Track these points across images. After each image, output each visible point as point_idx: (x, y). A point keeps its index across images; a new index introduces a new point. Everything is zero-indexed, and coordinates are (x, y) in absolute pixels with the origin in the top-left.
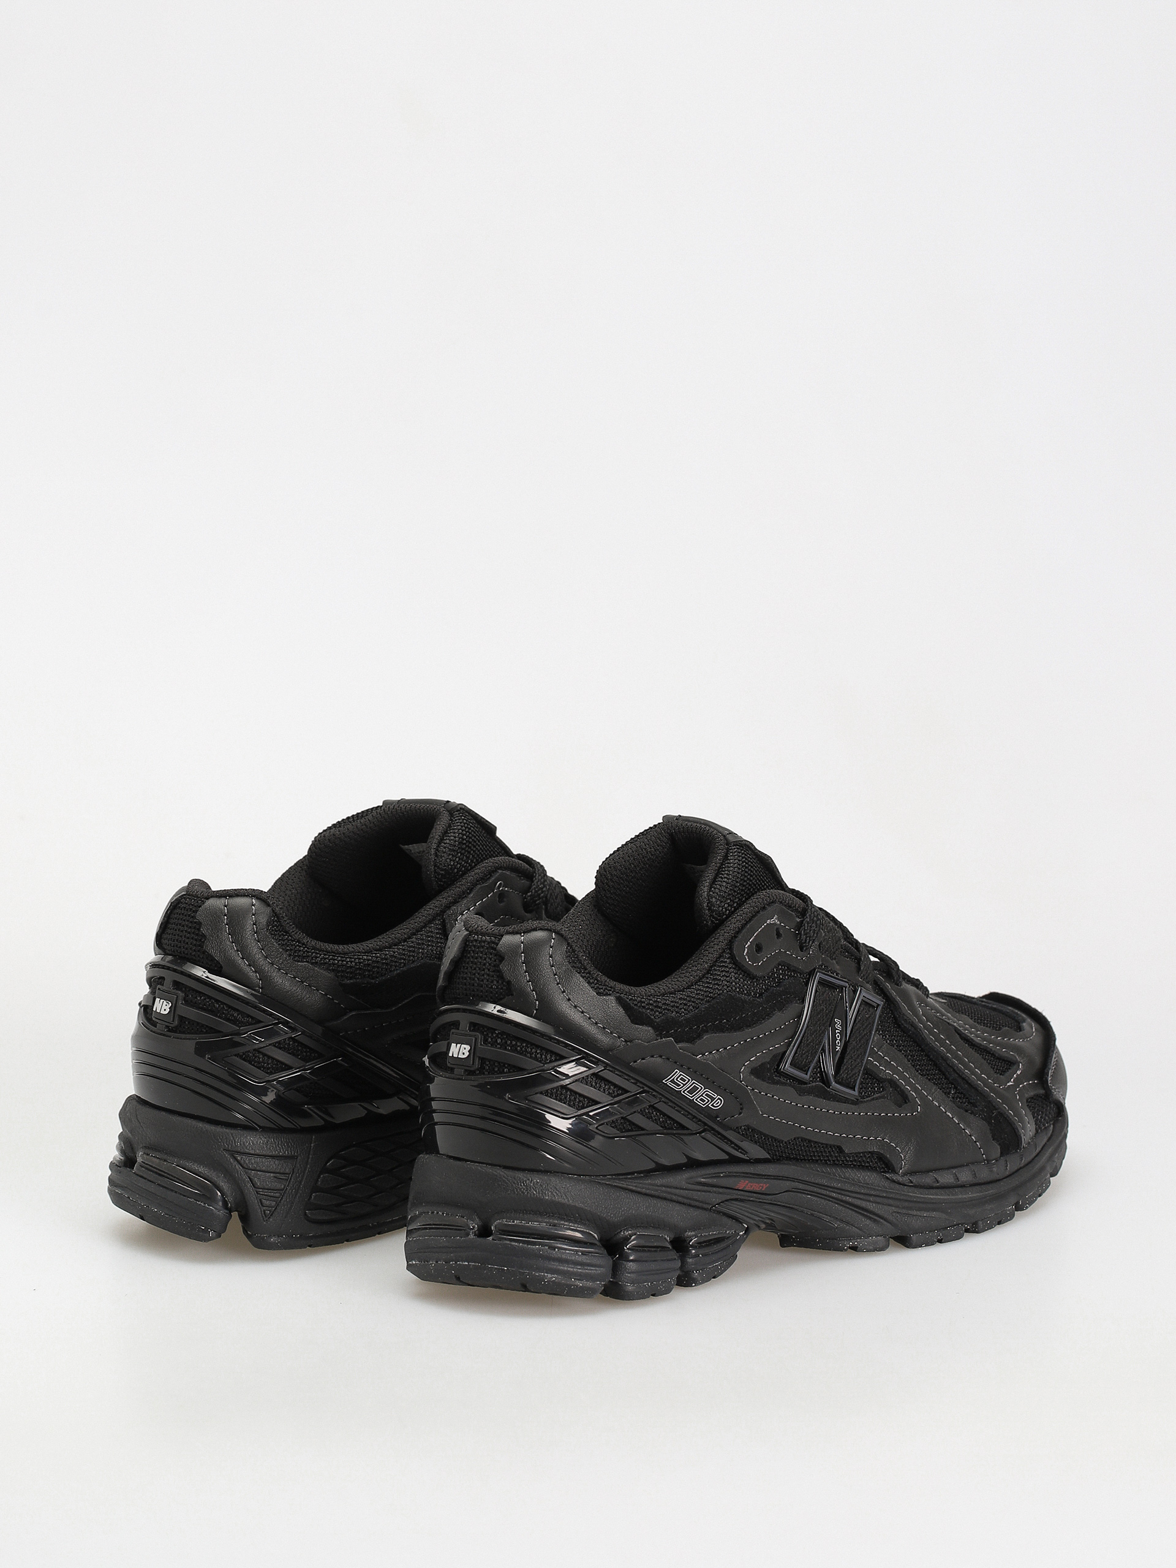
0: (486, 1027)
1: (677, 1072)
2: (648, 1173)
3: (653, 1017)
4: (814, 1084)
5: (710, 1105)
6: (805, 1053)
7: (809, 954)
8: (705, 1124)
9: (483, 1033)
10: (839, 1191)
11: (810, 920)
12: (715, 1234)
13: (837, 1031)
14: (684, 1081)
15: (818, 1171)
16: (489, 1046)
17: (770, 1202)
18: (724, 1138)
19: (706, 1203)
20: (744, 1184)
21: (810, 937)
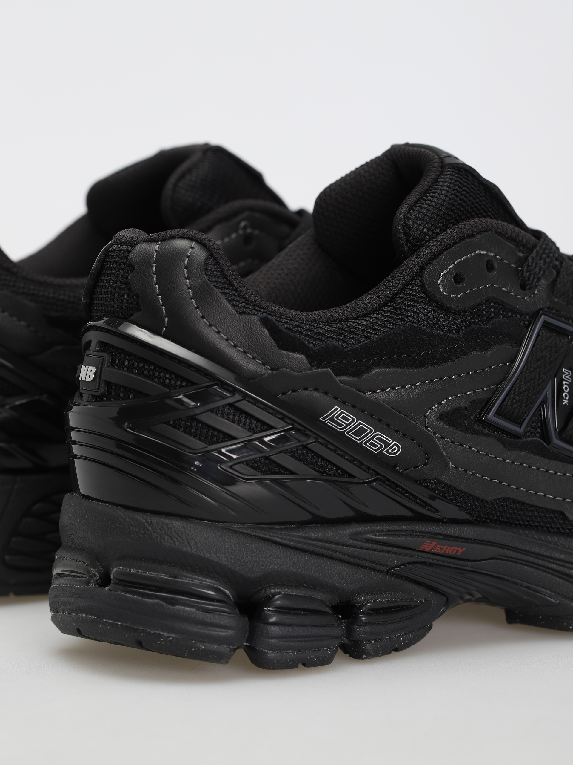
0: (115, 347)
1: (337, 409)
2: (302, 524)
3: (311, 345)
4: (530, 439)
5: (384, 452)
6: (516, 403)
7: (534, 294)
8: (378, 474)
9: (112, 353)
10: (561, 563)
11: (536, 256)
12: (396, 601)
13: (564, 382)
14: (348, 420)
15: (535, 538)
16: (116, 369)
17: (471, 569)
18: (404, 492)
19: (380, 565)
20: (429, 545)
21: (534, 274)
